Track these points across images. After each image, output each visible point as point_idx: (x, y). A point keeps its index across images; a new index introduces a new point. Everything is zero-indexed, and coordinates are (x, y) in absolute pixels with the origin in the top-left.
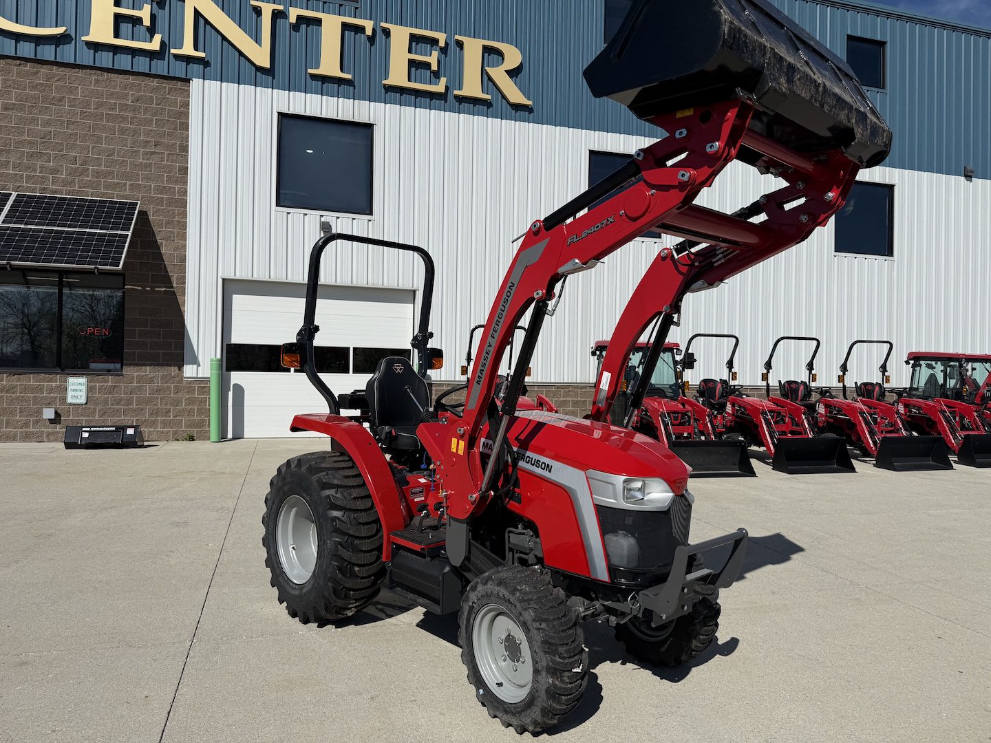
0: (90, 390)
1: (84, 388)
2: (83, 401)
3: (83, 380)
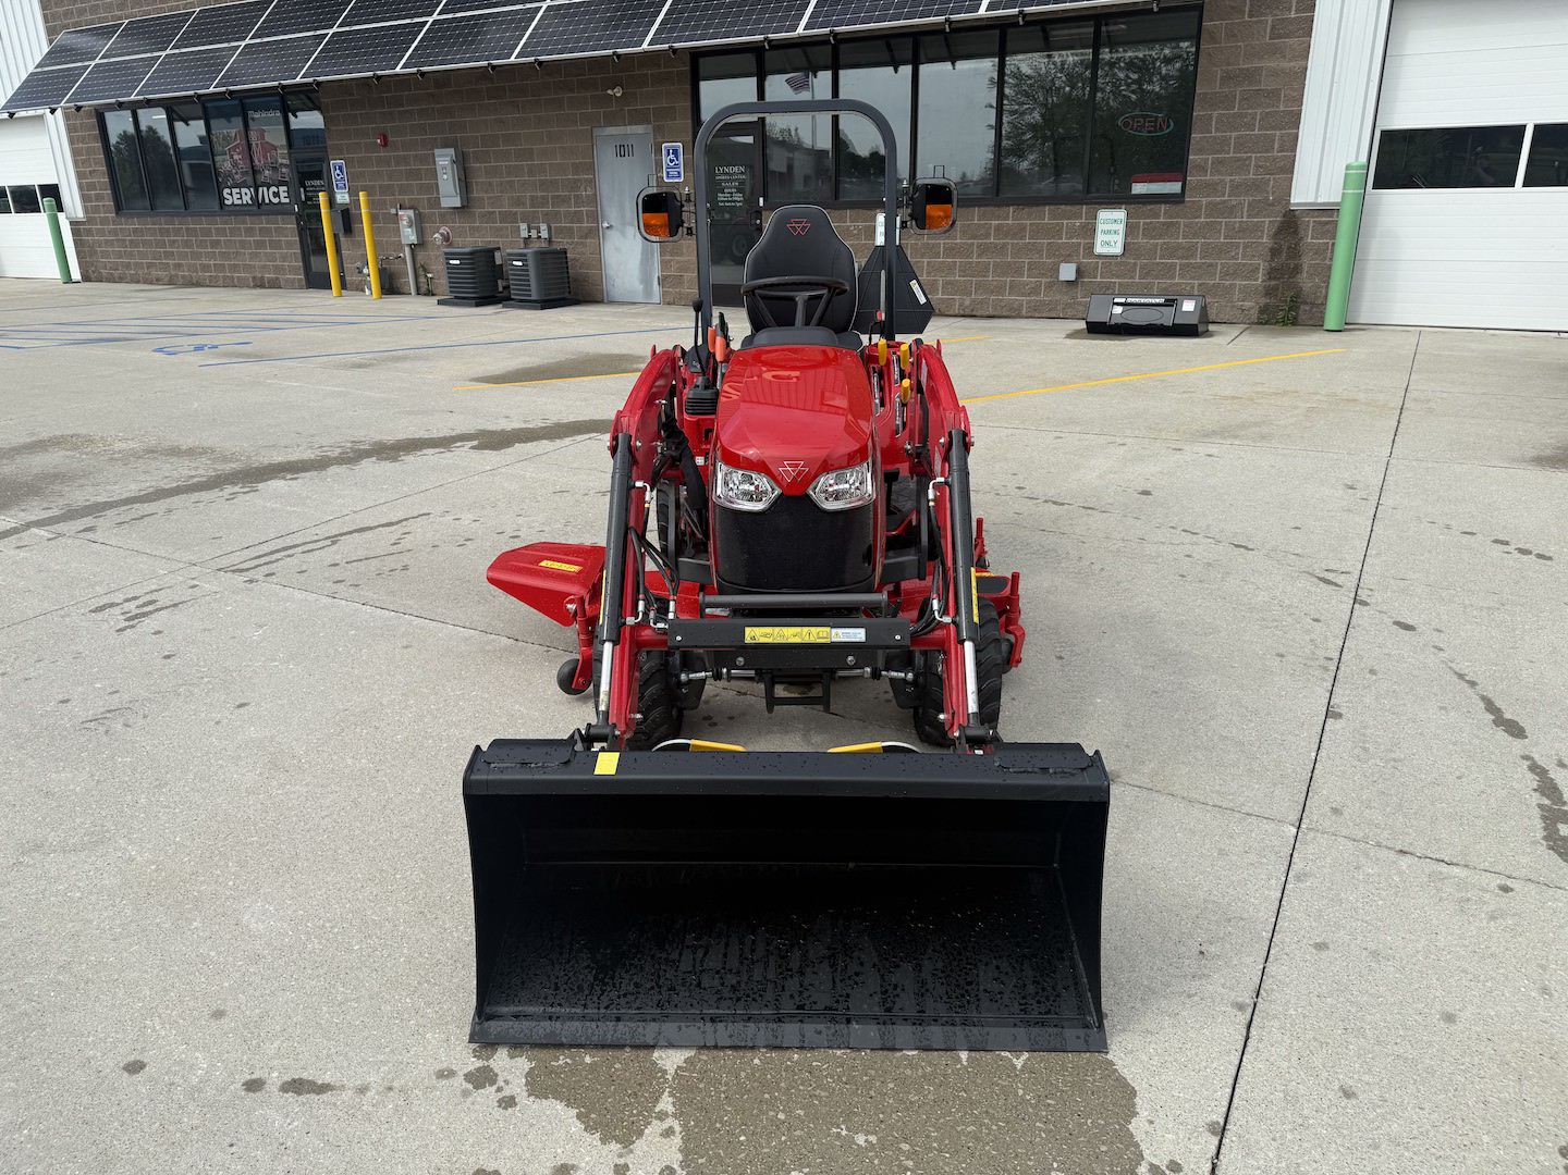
0: (1130, 230)
1: (1121, 228)
2: (1118, 249)
3: (1120, 214)
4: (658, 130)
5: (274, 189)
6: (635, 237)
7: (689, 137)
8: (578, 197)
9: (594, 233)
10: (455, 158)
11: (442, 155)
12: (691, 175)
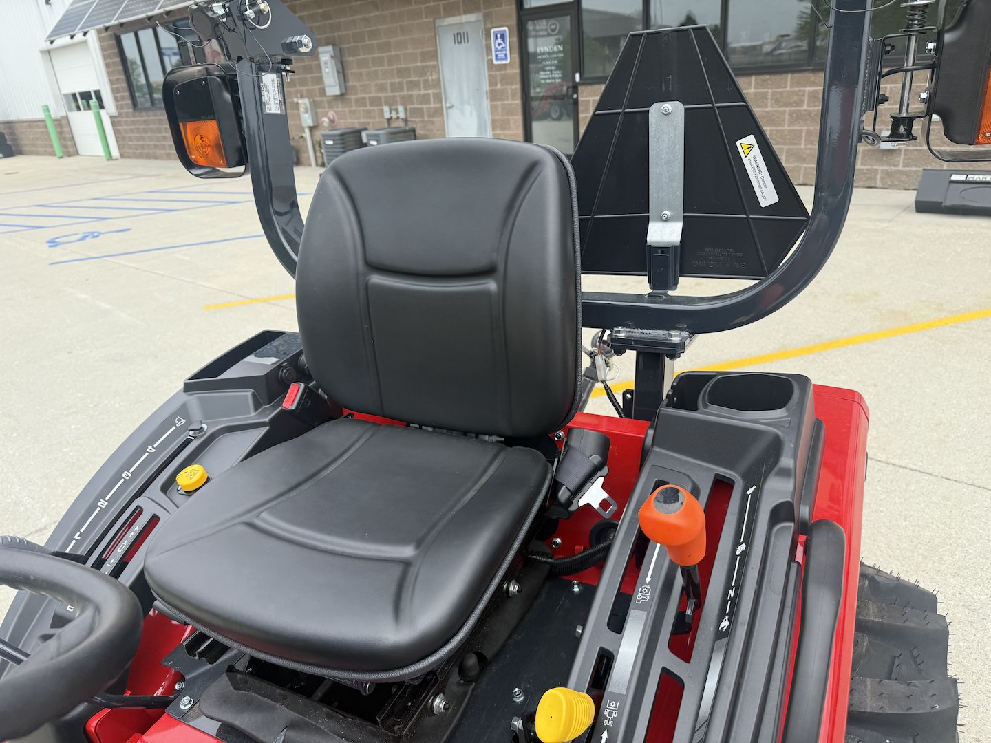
4: (487, 17)
6: (471, 114)
7: (514, 22)
8: (426, 81)
9: (439, 112)
10: (332, 53)
11: (324, 53)
12: (516, 56)
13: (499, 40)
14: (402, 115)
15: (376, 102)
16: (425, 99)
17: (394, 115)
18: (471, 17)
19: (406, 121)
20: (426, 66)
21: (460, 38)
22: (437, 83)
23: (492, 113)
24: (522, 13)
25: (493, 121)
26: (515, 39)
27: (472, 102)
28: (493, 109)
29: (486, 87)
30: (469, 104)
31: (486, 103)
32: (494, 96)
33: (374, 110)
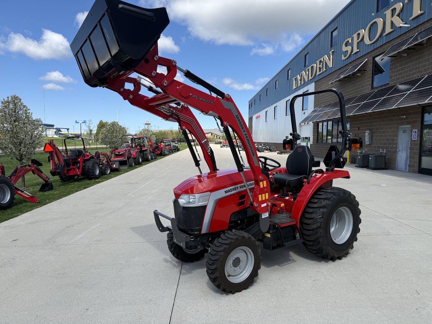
4: (412, 126)
5: (340, 139)
6: (405, 154)
7: (420, 128)
8: (393, 143)
9: (395, 152)
10: (369, 133)
11: (367, 132)
12: (419, 138)
13: (415, 133)
14: (385, 152)
15: (379, 147)
16: (392, 148)
17: (383, 152)
18: (408, 126)
19: (386, 154)
20: (394, 139)
21: (404, 131)
22: (396, 144)
23: (410, 154)
24: (423, 126)
25: (410, 156)
26: (419, 133)
27: (405, 150)
28: (411, 153)
29: (409, 146)
30: (404, 150)
31: (409, 150)
32: (411, 149)
33: (378, 150)
